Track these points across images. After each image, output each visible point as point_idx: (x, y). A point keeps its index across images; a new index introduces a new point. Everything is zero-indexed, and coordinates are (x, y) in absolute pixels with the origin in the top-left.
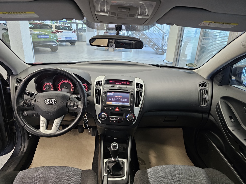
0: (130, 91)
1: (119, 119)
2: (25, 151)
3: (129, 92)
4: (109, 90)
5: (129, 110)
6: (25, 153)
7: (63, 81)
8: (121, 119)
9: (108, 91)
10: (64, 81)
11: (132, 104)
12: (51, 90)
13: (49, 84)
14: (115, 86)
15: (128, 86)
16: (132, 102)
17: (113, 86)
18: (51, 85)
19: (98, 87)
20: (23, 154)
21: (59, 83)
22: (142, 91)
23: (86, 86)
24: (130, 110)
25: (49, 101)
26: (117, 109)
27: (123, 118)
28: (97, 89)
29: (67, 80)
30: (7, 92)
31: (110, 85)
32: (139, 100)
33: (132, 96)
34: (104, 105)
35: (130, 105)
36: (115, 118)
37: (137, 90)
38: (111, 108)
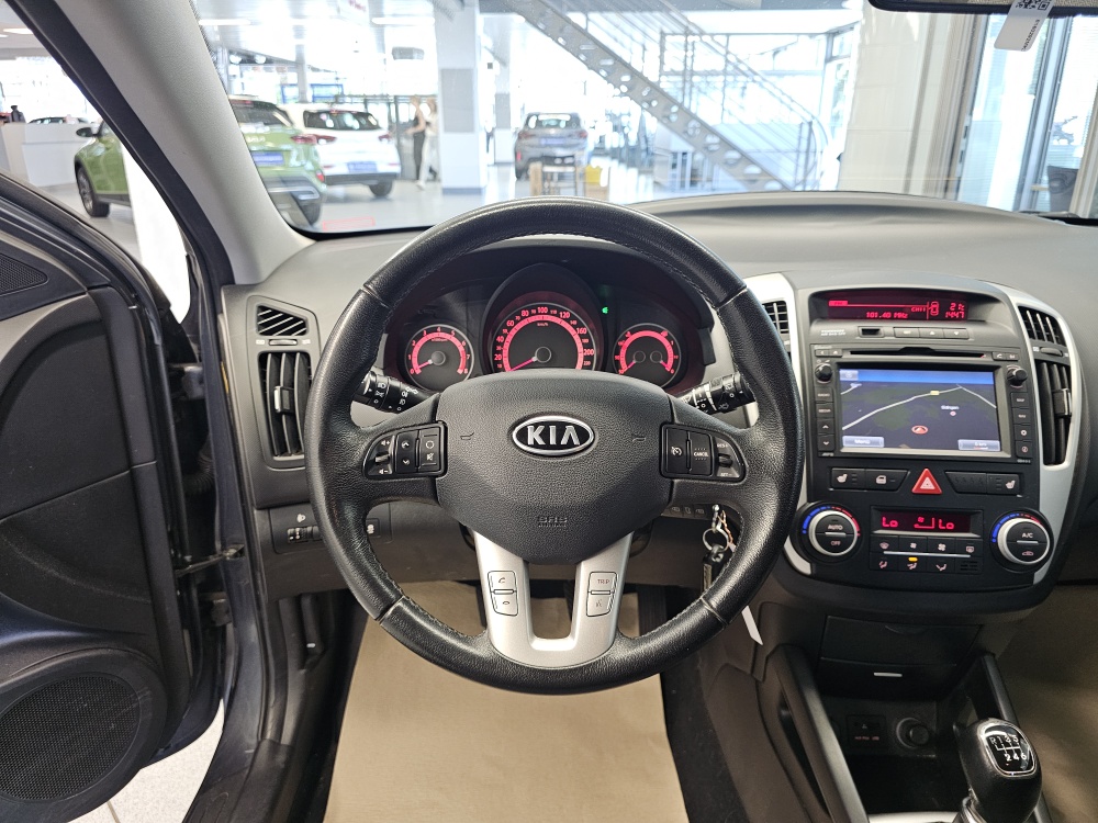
0: (999, 356)
1: (942, 547)
2: (287, 738)
3: (992, 369)
4: (848, 357)
5: (1010, 485)
6: (292, 748)
7: (524, 313)
8: (954, 546)
10: (531, 315)
11: (1025, 450)
12: (460, 371)
13: (442, 335)
14: (886, 328)
15: (971, 330)
16: (1024, 433)
17: (874, 332)
18: (454, 340)
20: (281, 758)
21: (505, 326)
22: (1068, 359)
23: (666, 343)
24: (1020, 488)
25: (541, 428)
26: (928, 484)
27: (969, 542)
29: (550, 308)
30: (185, 394)
31: (854, 327)
32: (1057, 417)
33: (1017, 391)
34: (832, 455)
35: (1016, 455)
36: (913, 546)
37: (1036, 349)
38: (883, 478)
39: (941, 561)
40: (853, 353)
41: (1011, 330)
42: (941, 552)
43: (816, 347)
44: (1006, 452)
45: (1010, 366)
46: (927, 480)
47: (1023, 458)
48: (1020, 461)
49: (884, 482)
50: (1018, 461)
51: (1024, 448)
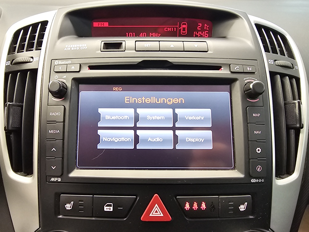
0: (236, 69)
4: (87, 73)
9: (79, 82)
14: (129, 42)
15: (212, 44)
17: (117, 46)
19: (23, 56)
22: (297, 71)
26: (156, 212)
28: (14, 73)
31: (97, 43)
32: (288, 128)
33: (253, 106)
34: (59, 180)
35: (249, 174)
37: (272, 62)
38: (110, 206)
40: (91, 67)
41: (249, 43)
43: (56, 62)
44: (240, 171)
45: (247, 79)
46: (156, 208)
47: (256, 178)
48: (253, 181)
49: (112, 210)
50: (251, 181)
51: (258, 167)
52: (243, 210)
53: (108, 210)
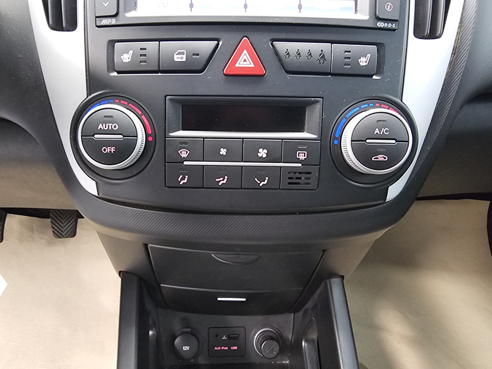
11: (389, 7)
24: (379, 66)
26: (245, 61)
35: (375, 15)
36: (223, 152)
38: (183, 53)
39: (261, 173)
42: (262, 160)
44: (363, 11)
46: (245, 55)
47: (384, 21)
48: (381, 24)
49: (184, 60)
50: (378, 24)
51: (388, 5)
52: (364, 64)
53: (180, 60)
